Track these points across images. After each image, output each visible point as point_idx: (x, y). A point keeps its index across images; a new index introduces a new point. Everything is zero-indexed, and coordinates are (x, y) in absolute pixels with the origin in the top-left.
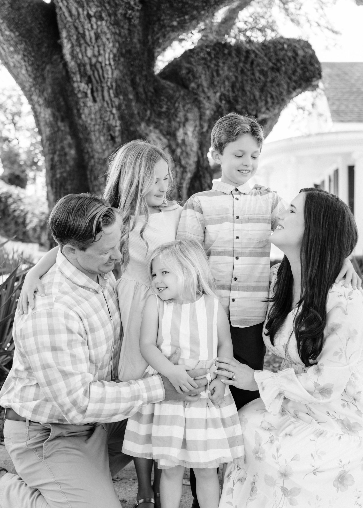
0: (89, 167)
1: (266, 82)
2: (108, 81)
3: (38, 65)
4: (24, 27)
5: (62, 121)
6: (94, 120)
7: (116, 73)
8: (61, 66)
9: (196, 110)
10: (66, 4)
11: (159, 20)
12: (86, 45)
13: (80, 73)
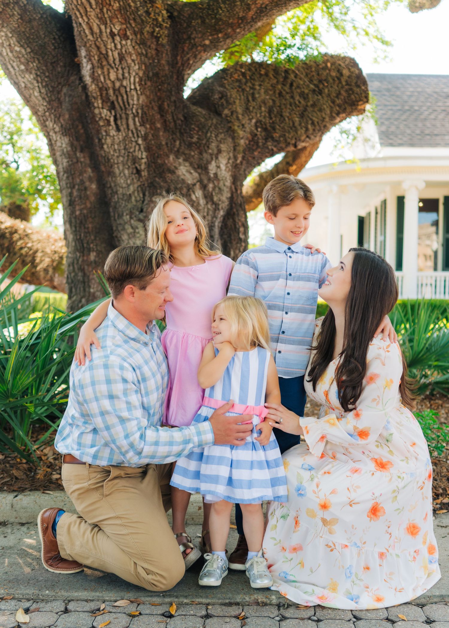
0: (112, 204)
1: (307, 106)
2: (133, 107)
3: (53, 87)
4: (37, 42)
5: (81, 151)
6: (117, 151)
7: (142, 98)
8: (80, 89)
9: (230, 140)
10: (86, 20)
11: (189, 38)
12: (109, 67)
13: (102, 99)
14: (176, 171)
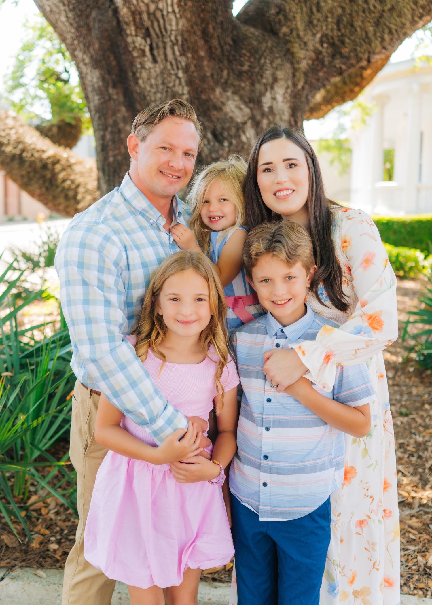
1: (383, 11)
2: (171, 34)
3: (81, 11)
5: (114, 86)
6: (154, 87)
7: (182, 22)
8: (110, 13)
9: (288, 65)
13: (135, 24)
14: (223, 108)
